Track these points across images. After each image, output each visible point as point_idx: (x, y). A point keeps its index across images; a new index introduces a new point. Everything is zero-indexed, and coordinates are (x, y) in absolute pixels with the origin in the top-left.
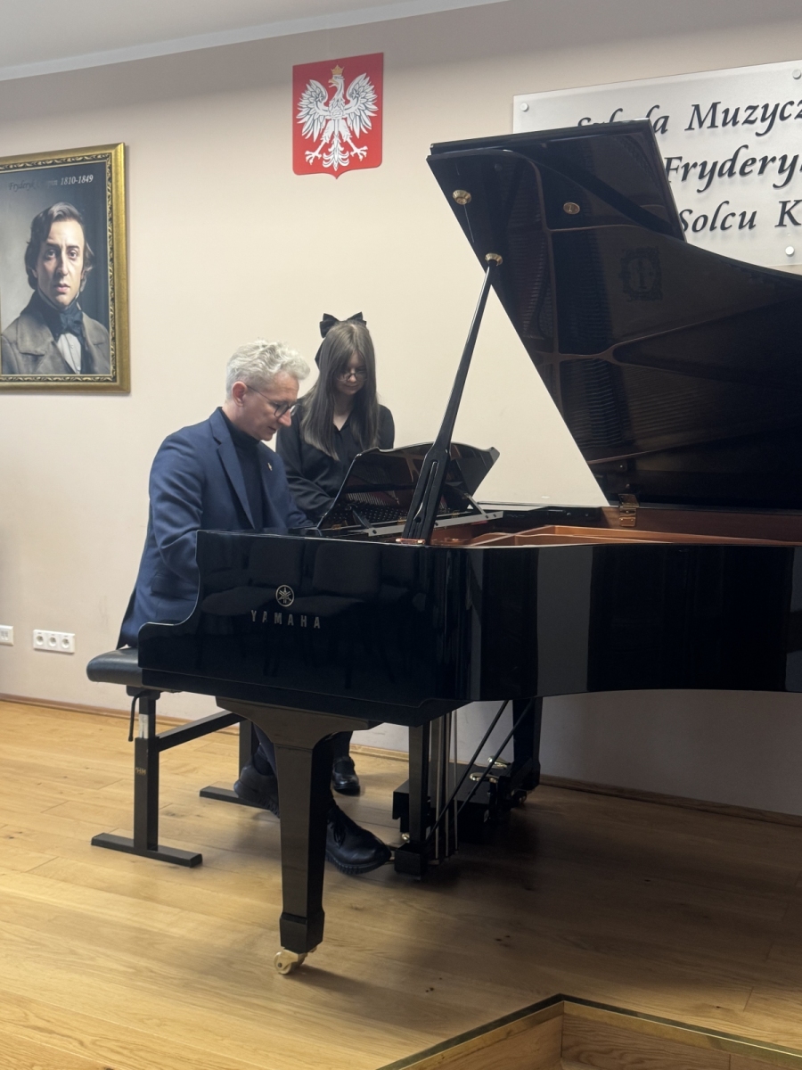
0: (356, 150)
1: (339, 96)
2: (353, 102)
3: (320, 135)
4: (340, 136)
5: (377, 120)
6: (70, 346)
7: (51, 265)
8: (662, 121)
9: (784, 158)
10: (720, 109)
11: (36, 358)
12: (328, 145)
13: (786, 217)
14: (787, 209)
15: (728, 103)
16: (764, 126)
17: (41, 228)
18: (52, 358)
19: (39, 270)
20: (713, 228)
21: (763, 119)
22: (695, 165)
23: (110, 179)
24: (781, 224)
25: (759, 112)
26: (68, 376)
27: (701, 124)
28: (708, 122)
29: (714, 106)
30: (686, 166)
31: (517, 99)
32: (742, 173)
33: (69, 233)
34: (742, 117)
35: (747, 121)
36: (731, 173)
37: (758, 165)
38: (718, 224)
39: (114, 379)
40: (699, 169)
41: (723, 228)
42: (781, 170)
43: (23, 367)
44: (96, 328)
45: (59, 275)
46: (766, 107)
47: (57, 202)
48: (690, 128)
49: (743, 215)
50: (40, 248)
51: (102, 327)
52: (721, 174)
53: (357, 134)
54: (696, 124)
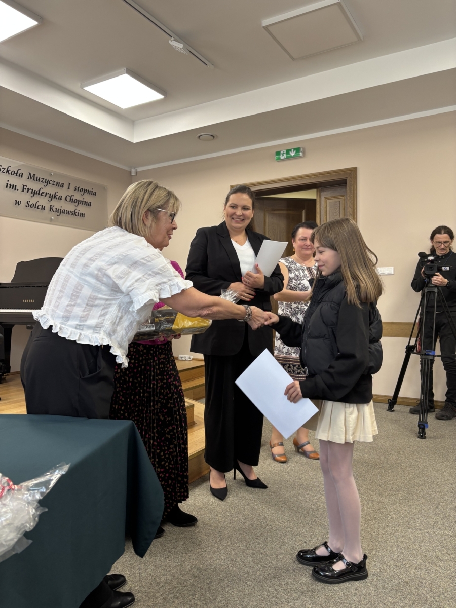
8: (21, 174)
9: (50, 194)
10: (36, 176)
13: (51, 209)
14: (52, 207)
16: (46, 184)
20: (35, 207)
22: (30, 189)
24: (50, 211)
25: (44, 181)
27: (31, 178)
28: (33, 179)
29: (34, 175)
30: (28, 189)
32: (41, 195)
34: (41, 180)
35: (41, 182)
36: (39, 194)
37: (45, 194)
38: (37, 207)
40: (31, 191)
41: (38, 208)
42: (50, 197)
46: (46, 180)
48: (28, 178)
49: (42, 206)
52: (36, 194)
54: (30, 178)
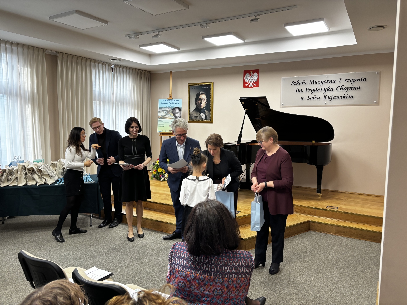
0: (254, 84)
1: (252, 76)
2: (254, 77)
3: (248, 82)
4: (252, 82)
5: (258, 80)
6: (203, 115)
7: (200, 102)
8: (305, 83)
9: (324, 89)
10: (314, 81)
11: (196, 117)
12: (250, 83)
13: (325, 98)
14: (325, 96)
15: (316, 80)
17: (198, 95)
18: (199, 117)
19: (198, 102)
20: (313, 99)
21: (321, 83)
22: (311, 89)
23: (211, 88)
24: (324, 99)
26: (202, 120)
28: (313, 83)
30: (309, 89)
31: (282, 78)
32: (318, 91)
33: (203, 96)
35: (319, 83)
36: (316, 91)
39: (211, 121)
41: (315, 99)
42: (324, 91)
43: (194, 119)
44: (208, 112)
45: (201, 103)
46: (322, 81)
47: (201, 91)
48: (310, 84)
49: (318, 97)
50: (198, 99)
51: (209, 112)
53: (255, 82)
